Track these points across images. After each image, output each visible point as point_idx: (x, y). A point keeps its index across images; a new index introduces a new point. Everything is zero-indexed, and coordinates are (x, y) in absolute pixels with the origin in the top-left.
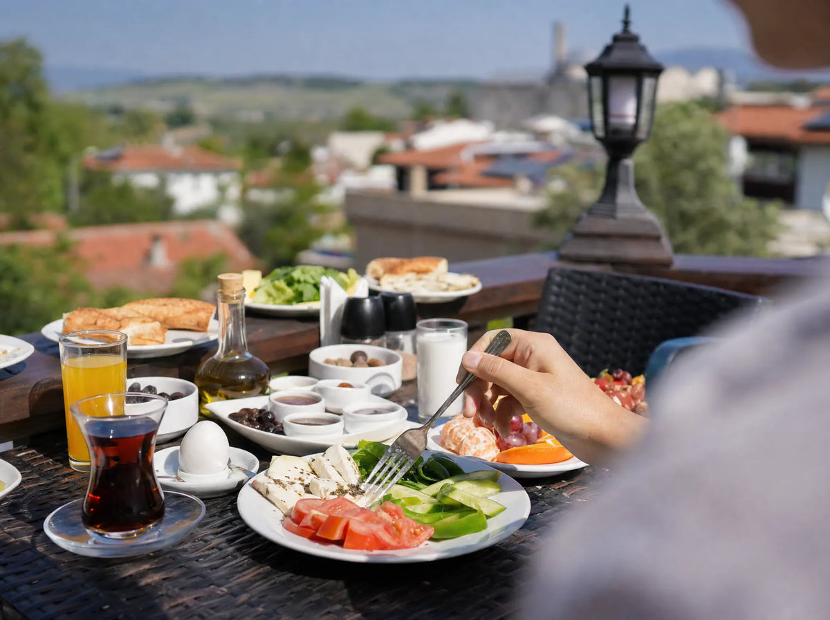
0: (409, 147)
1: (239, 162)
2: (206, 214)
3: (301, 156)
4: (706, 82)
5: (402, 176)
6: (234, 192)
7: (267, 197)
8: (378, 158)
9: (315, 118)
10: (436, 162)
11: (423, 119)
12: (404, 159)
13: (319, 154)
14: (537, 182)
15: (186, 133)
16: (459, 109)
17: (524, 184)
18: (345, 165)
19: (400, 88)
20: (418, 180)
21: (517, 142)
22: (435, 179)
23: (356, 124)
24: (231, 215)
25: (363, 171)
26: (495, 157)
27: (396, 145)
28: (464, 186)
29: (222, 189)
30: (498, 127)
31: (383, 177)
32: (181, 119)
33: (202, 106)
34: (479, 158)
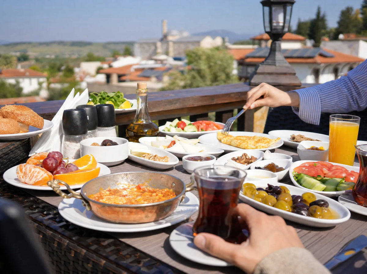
0: (110, 66)
1: (46, 74)
2: (35, 94)
3: (70, 71)
4: (218, 41)
5: (108, 77)
6: (45, 85)
7: (57, 86)
8: (99, 71)
9: (75, 56)
10: (121, 72)
11: (115, 57)
12: (109, 71)
13: (77, 70)
14: (159, 79)
15: (26, 63)
16: (128, 53)
17: (154, 79)
18: (86, 74)
19: (106, 45)
20: (114, 78)
21: (151, 64)
22: (121, 78)
23: (90, 59)
24: (44, 94)
25: (94, 76)
26: (143, 69)
27: (105, 66)
28: (131, 81)
29: (40, 84)
30: (143, 59)
31: (102, 78)
32: (23, 58)
33: (32, 53)
34: (137, 70)
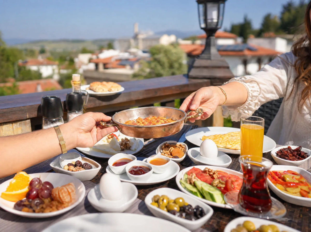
0: (98, 58)
1: (57, 62)
2: (50, 77)
3: (72, 61)
5: (97, 65)
6: (56, 71)
7: (64, 72)
8: (90, 61)
9: (75, 50)
10: (105, 62)
11: (101, 50)
12: (97, 61)
13: (76, 60)
14: (132, 67)
15: (44, 55)
16: (110, 46)
17: (128, 67)
18: (82, 63)
19: (95, 42)
20: (101, 67)
21: (126, 55)
22: (106, 66)
23: (84, 51)
24: (56, 77)
25: (87, 64)
26: (120, 60)
27: (94, 57)
28: (113, 68)
29: (53, 70)
30: (121, 52)
31: (92, 66)
32: (42, 52)
33: (48, 48)
34: (117, 60)
